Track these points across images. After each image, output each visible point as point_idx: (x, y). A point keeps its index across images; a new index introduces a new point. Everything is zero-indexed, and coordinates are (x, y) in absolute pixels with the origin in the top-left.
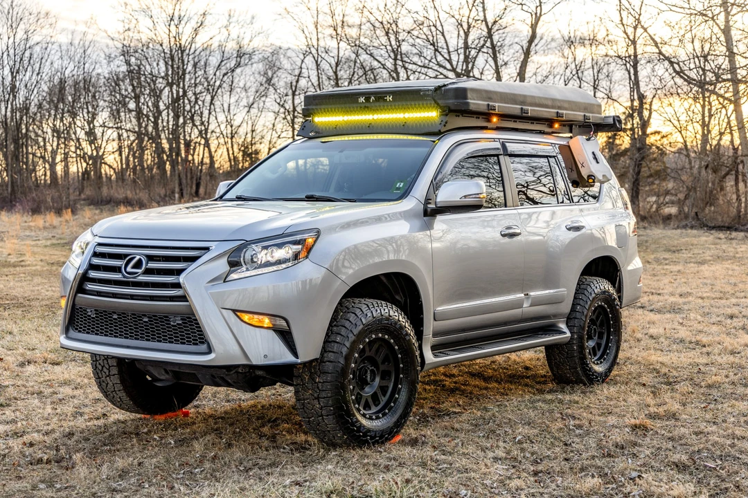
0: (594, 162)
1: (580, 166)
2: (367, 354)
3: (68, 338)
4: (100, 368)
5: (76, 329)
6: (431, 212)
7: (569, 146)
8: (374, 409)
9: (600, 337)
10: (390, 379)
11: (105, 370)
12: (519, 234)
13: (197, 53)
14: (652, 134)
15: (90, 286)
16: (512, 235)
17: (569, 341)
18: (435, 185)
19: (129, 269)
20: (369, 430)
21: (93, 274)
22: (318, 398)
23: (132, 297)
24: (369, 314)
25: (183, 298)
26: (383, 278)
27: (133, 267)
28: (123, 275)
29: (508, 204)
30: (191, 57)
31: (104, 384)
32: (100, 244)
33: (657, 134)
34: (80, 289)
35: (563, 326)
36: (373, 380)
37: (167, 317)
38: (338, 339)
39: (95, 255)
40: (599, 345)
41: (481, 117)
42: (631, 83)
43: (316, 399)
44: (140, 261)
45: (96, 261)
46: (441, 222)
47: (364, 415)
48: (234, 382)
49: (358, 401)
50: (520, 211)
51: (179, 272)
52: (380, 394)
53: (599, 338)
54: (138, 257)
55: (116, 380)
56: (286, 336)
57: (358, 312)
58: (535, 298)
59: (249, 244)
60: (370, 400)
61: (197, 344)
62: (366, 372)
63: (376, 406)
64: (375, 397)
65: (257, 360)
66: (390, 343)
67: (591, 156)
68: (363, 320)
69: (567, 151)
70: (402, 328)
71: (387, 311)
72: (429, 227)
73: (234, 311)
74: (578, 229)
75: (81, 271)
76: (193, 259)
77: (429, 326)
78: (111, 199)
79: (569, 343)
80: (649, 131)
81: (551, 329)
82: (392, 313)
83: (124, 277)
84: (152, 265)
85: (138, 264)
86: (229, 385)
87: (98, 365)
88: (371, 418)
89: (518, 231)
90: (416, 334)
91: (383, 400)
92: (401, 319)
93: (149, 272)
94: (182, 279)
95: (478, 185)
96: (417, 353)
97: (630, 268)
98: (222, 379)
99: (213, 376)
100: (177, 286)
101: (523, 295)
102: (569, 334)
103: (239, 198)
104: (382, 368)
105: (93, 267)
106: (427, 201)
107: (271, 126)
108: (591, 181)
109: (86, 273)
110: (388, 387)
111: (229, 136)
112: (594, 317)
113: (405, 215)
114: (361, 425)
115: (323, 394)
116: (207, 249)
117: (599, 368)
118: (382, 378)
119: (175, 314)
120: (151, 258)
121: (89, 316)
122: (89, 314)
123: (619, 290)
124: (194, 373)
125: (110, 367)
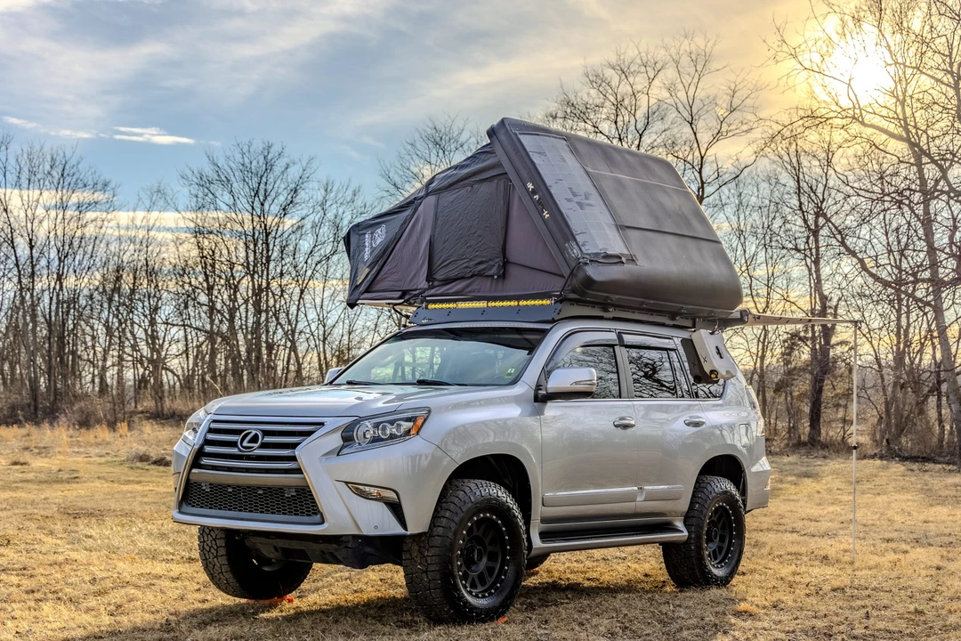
0: (718, 356)
1: (702, 360)
2: (475, 533)
3: (180, 512)
4: (208, 549)
5: (190, 504)
6: (542, 398)
7: (691, 340)
8: (480, 589)
9: (722, 540)
10: (496, 561)
11: (213, 551)
12: (632, 426)
13: (285, 235)
14: (838, 344)
15: (205, 461)
16: (626, 427)
17: (687, 540)
18: (547, 372)
19: (245, 444)
20: (476, 608)
21: (208, 449)
22: (426, 572)
23: (248, 470)
24: (478, 493)
25: (299, 471)
26: (492, 461)
27: (249, 442)
28: (239, 449)
29: (622, 396)
30: (277, 241)
31: (210, 565)
32: (215, 421)
33: (844, 346)
34: (196, 463)
35: (679, 524)
36: (480, 559)
37: (282, 489)
38: (448, 514)
39: (211, 431)
40: (720, 549)
41: (597, 306)
42: (812, 281)
43: (424, 572)
44: (256, 435)
45: (211, 436)
46: (552, 410)
47: (470, 593)
48: (343, 558)
49: (465, 577)
50: (634, 403)
51: (294, 446)
52: (486, 574)
53: (720, 541)
54: (254, 432)
55: (224, 560)
56: (396, 508)
57: (467, 489)
58: (649, 492)
59: (362, 421)
60: (476, 580)
61: (310, 515)
62: (474, 551)
63: (483, 585)
64: (481, 577)
65: (368, 531)
66: (498, 523)
67: (714, 351)
68: (472, 498)
69: (688, 345)
70: (509, 509)
71: (495, 491)
72: (540, 412)
73: (347, 483)
74: (697, 424)
75: (197, 447)
76: (309, 434)
77: (538, 511)
78: (174, 413)
79: (687, 542)
80: (834, 340)
81: (667, 527)
82: (500, 494)
83: (240, 451)
84: (268, 439)
85: (255, 439)
86: (338, 562)
87: (205, 546)
88: (477, 596)
89: (633, 422)
90: (523, 517)
91: (490, 581)
92: (509, 501)
93: (264, 446)
94: (297, 452)
95: (591, 373)
96: (524, 536)
97: (755, 469)
98: (331, 554)
99: (323, 552)
100: (294, 459)
101: (636, 488)
102: (686, 533)
103: (349, 383)
104: (489, 548)
105: (207, 442)
106: (538, 387)
107: (373, 327)
108: (713, 376)
109: (201, 448)
110: (494, 569)
111: (321, 337)
112: (715, 519)
113: (517, 400)
114: (467, 602)
115: (432, 568)
116: (322, 424)
117: (719, 572)
118: (489, 559)
119: (290, 487)
120: (266, 433)
121: (204, 490)
122: (204, 488)
123: (743, 493)
124: (304, 550)
125: (218, 547)
